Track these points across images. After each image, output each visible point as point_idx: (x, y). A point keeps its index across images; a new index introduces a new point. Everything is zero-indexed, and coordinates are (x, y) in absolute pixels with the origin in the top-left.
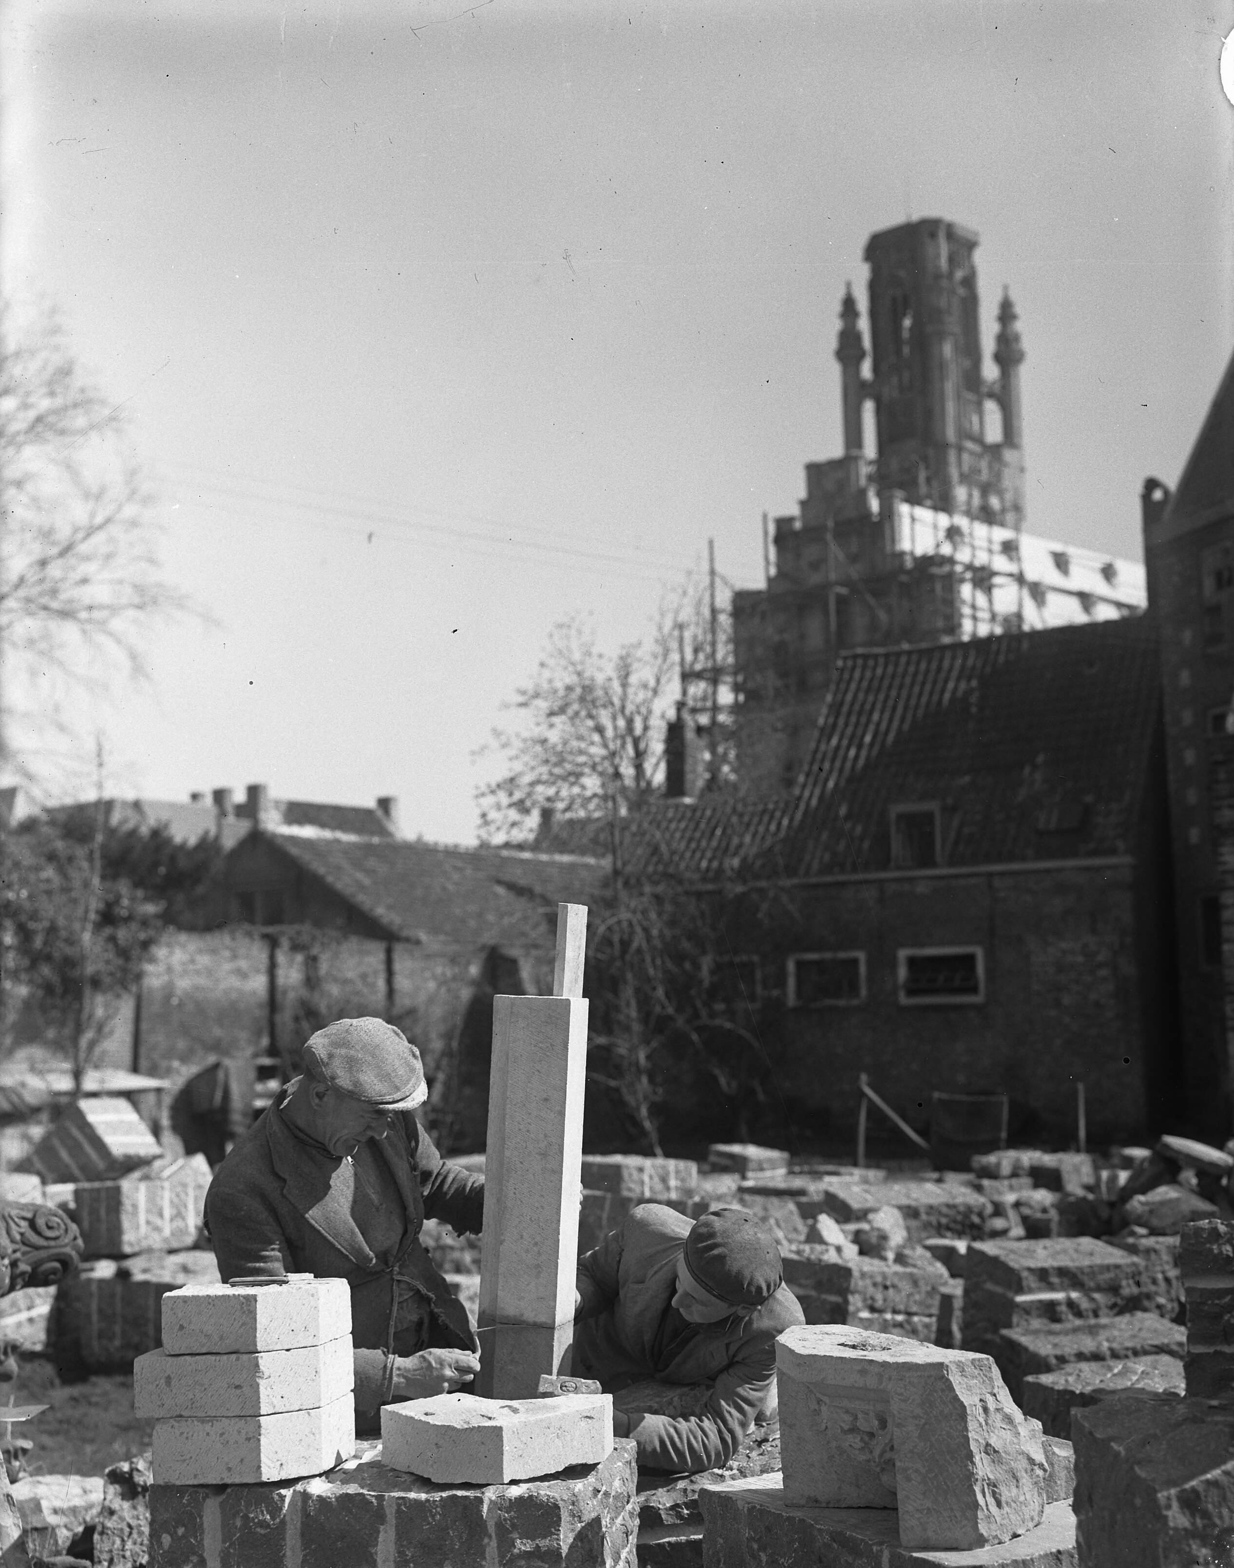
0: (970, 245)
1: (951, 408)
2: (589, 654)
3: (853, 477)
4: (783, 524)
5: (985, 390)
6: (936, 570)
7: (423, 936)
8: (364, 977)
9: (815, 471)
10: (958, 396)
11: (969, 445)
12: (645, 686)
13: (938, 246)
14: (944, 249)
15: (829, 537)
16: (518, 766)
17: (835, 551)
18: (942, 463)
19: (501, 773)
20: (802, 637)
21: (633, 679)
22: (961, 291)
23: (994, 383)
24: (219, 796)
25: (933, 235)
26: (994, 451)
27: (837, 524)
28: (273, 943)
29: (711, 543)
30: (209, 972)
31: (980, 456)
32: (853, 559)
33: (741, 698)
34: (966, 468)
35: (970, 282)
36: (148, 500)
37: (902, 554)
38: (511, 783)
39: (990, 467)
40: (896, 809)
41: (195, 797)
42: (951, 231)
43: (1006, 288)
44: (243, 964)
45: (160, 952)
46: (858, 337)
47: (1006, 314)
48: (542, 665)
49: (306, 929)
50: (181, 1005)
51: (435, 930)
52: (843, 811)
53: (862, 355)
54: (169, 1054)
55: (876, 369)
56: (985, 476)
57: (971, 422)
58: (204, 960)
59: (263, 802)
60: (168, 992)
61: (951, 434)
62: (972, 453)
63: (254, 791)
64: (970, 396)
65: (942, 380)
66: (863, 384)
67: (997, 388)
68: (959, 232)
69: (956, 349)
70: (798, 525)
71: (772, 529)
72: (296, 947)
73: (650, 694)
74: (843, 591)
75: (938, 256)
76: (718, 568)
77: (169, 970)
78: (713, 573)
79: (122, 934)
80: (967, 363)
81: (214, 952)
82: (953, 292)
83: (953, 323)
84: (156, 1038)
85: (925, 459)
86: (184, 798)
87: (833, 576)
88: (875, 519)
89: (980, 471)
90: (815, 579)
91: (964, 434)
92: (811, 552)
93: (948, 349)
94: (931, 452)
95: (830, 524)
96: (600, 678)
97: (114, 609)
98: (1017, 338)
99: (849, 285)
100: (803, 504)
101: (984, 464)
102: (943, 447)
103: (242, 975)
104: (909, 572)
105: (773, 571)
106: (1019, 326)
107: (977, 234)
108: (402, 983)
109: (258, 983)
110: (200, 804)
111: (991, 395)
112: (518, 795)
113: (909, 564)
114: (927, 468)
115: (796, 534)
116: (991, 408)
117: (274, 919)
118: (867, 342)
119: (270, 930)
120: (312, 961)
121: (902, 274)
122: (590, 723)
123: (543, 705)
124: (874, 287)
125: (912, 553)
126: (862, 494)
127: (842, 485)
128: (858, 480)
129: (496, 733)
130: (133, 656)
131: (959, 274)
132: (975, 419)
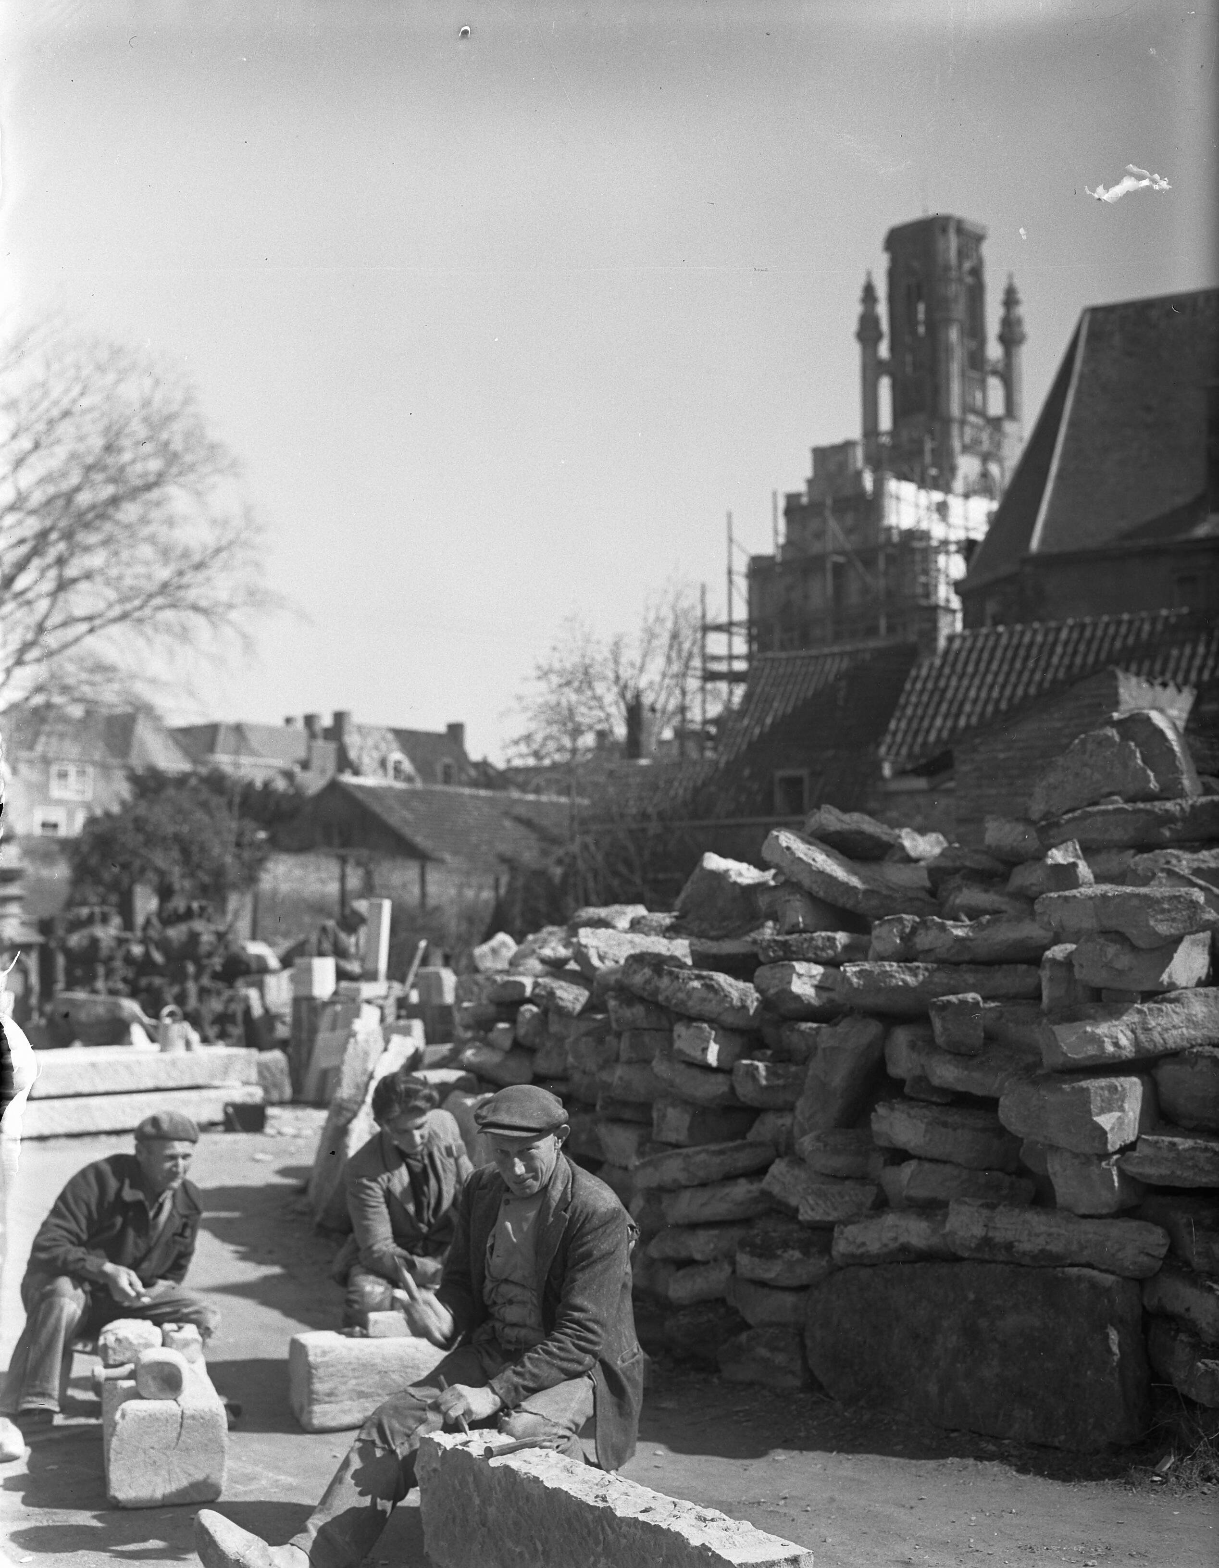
0: (979, 239)
1: (955, 387)
2: (588, 641)
3: (851, 461)
4: (792, 499)
5: (988, 368)
6: (917, 544)
7: (448, 857)
8: (404, 885)
9: (820, 455)
10: (963, 375)
11: (972, 418)
12: (632, 665)
13: (948, 241)
14: (953, 242)
15: (828, 513)
16: (533, 726)
17: (833, 525)
18: (946, 435)
19: (522, 731)
20: (806, 597)
21: (624, 660)
22: (969, 280)
23: (998, 362)
24: (309, 720)
25: (944, 230)
26: (995, 424)
27: (835, 501)
28: (343, 860)
29: (729, 516)
30: (301, 880)
31: (980, 429)
32: (849, 532)
33: (755, 647)
34: (967, 439)
35: (977, 272)
36: (259, 530)
37: (889, 529)
38: (528, 738)
39: (991, 438)
40: (780, 774)
41: (288, 721)
42: (960, 228)
43: (1010, 276)
44: (324, 875)
45: (270, 865)
46: (876, 321)
47: (1010, 299)
48: (554, 649)
49: (365, 853)
50: (283, 902)
51: (455, 853)
52: (747, 772)
53: (879, 336)
54: (276, 933)
55: (892, 348)
56: (986, 446)
57: (974, 398)
58: (298, 872)
59: (348, 728)
60: (275, 892)
61: (955, 409)
62: (973, 426)
63: (339, 717)
64: (975, 375)
65: (948, 361)
66: (880, 363)
67: (1000, 367)
68: (968, 226)
69: (962, 333)
70: (805, 500)
71: (782, 504)
72: (359, 864)
73: (636, 672)
74: (841, 559)
75: (948, 249)
76: (736, 535)
77: (275, 877)
78: (731, 540)
79: (246, 855)
80: (973, 345)
81: (304, 866)
82: (960, 280)
83: (959, 310)
84: (267, 922)
85: (931, 432)
86: (278, 722)
87: (830, 547)
88: (869, 498)
89: (981, 442)
90: (816, 548)
91: (968, 408)
92: (814, 524)
93: (954, 334)
94: (937, 426)
95: (829, 502)
96: (599, 658)
97: (230, 606)
98: (1019, 322)
99: (869, 274)
100: (810, 482)
101: (985, 436)
102: (947, 421)
103: (322, 881)
104: (894, 546)
105: (781, 540)
106: (1022, 310)
107: (984, 228)
108: (432, 889)
109: (333, 888)
110: (290, 729)
111: (995, 373)
112: (535, 746)
113: (896, 538)
114: (933, 439)
115: (803, 508)
116: (995, 385)
117: (346, 843)
118: (885, 325)
119: (342, 852)
120: (369, 875)
121: (916, 264)
122: (589, 693)
123: (555, 680)
124: (892, 275)
125: (897, 527)
126: (859, 475)
127: (843, 466)
128: (855, 462)
129: (520, 698)
130: (244, 636)
131: (967, 265)
132: (979, 396)
